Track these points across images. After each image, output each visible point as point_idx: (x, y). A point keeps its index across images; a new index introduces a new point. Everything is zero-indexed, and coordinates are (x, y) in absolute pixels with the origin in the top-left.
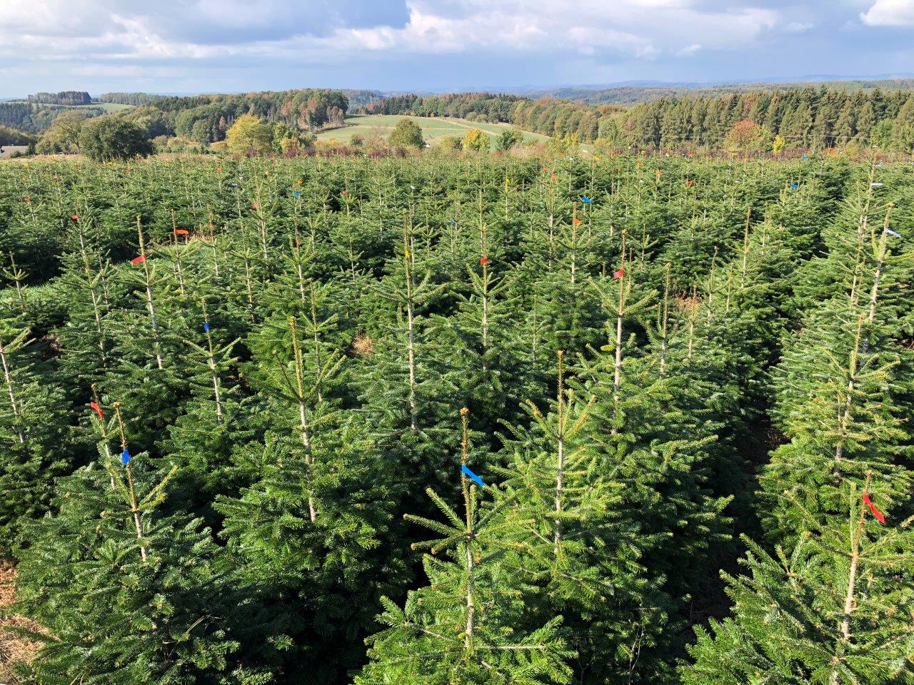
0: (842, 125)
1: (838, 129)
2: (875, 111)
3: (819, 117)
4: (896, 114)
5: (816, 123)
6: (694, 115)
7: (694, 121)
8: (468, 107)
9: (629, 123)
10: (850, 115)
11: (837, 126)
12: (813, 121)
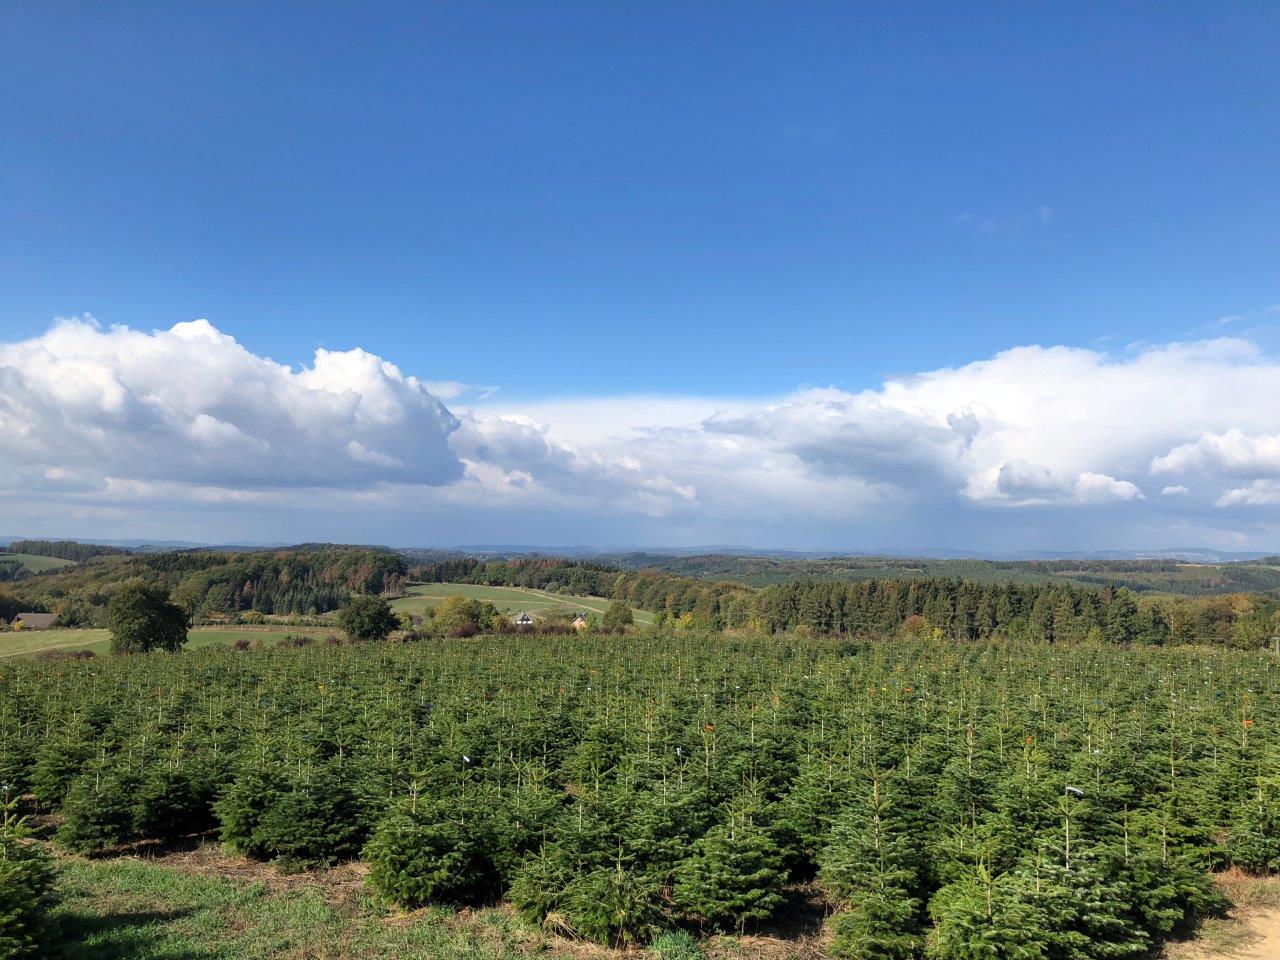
0: (982, 615)
1: (980, 620)
2: (1012, 604)
3: (960, 607)
4: (1032, 608)
5: (957, 613)
6: (833, 599)
7: (834, 604)
8: (544, 576)
9: (763, 604)
10: (989, 606)
11: (978, 617)
12: (954, 611)
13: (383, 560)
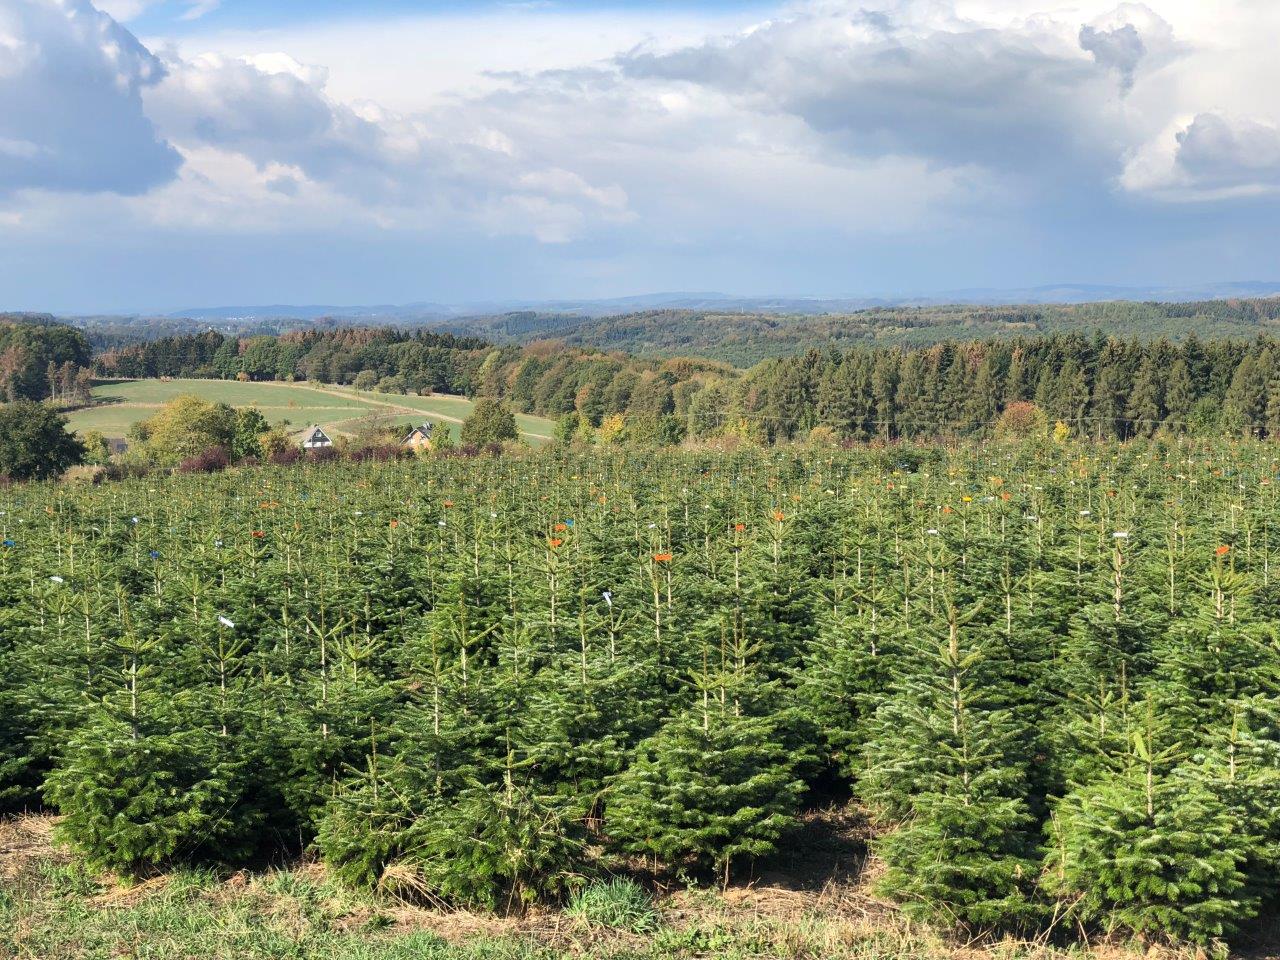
0: (1140, 400)
1: (1136, 407)
2: (1193, 377)
3: (1101, 386)
4: (1229, 382)
5: (1095, 397)
6: (877, 381)
7: (877, 391)
8: (348, 359)
9: (752, 396)
10: (1152, 382)
11: (1133, 401)
12: (1091, 393)
13: (44, 338)
